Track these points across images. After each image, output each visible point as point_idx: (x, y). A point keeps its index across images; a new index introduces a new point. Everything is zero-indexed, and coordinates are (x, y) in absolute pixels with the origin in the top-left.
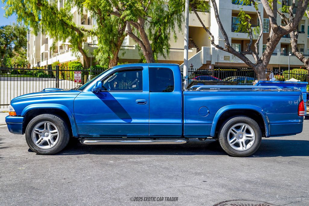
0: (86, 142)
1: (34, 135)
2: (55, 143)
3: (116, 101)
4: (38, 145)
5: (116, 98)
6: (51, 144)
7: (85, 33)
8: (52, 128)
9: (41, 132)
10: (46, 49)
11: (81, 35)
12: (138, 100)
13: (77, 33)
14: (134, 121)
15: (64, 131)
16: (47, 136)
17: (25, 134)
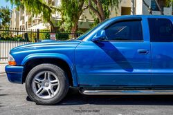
0: (86, 92)
1: (34, 85)
2: (55, 93)
3: (117, 50)
4: (38, 95)
5: (118, 48)
6: (51, 94)
7: (53, 10)
8: (53, 78)
9: (41, 82)
10: (23, 23)
11: (50, 11)
12: (139, 50)
13: (47, 10)
14: (135, 71)
15: (65, 81)
16: (47, 86)
17: (24, 84)
